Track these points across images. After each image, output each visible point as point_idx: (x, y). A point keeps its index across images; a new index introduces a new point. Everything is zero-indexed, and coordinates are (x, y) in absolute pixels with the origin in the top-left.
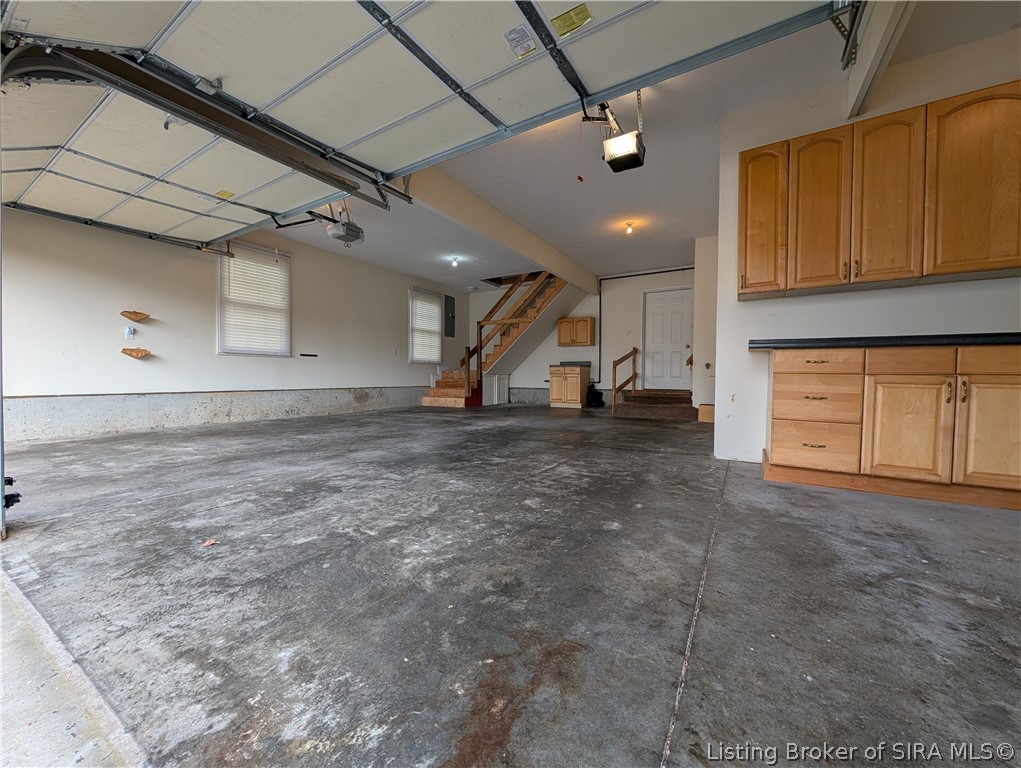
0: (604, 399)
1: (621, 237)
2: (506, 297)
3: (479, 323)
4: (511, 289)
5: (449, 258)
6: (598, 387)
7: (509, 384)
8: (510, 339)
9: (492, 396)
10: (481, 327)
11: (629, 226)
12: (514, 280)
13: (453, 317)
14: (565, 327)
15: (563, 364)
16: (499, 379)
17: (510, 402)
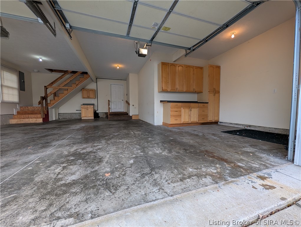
0: (99, 115)
1: (115, 69)
2: (60, 78)
3: (45, 86)
4: (63, 75)
5: (37, 57)
6: (97, 112)
7: (58, 112)
8: (64, 95)
9: (53, 117)
10: (47, 89)
11: (118, 66)
12: (65, 72)
13: (24, 82)
14: (85, 92)
15: (84, 104)
16: (55, 110)
17: (59, 119)
